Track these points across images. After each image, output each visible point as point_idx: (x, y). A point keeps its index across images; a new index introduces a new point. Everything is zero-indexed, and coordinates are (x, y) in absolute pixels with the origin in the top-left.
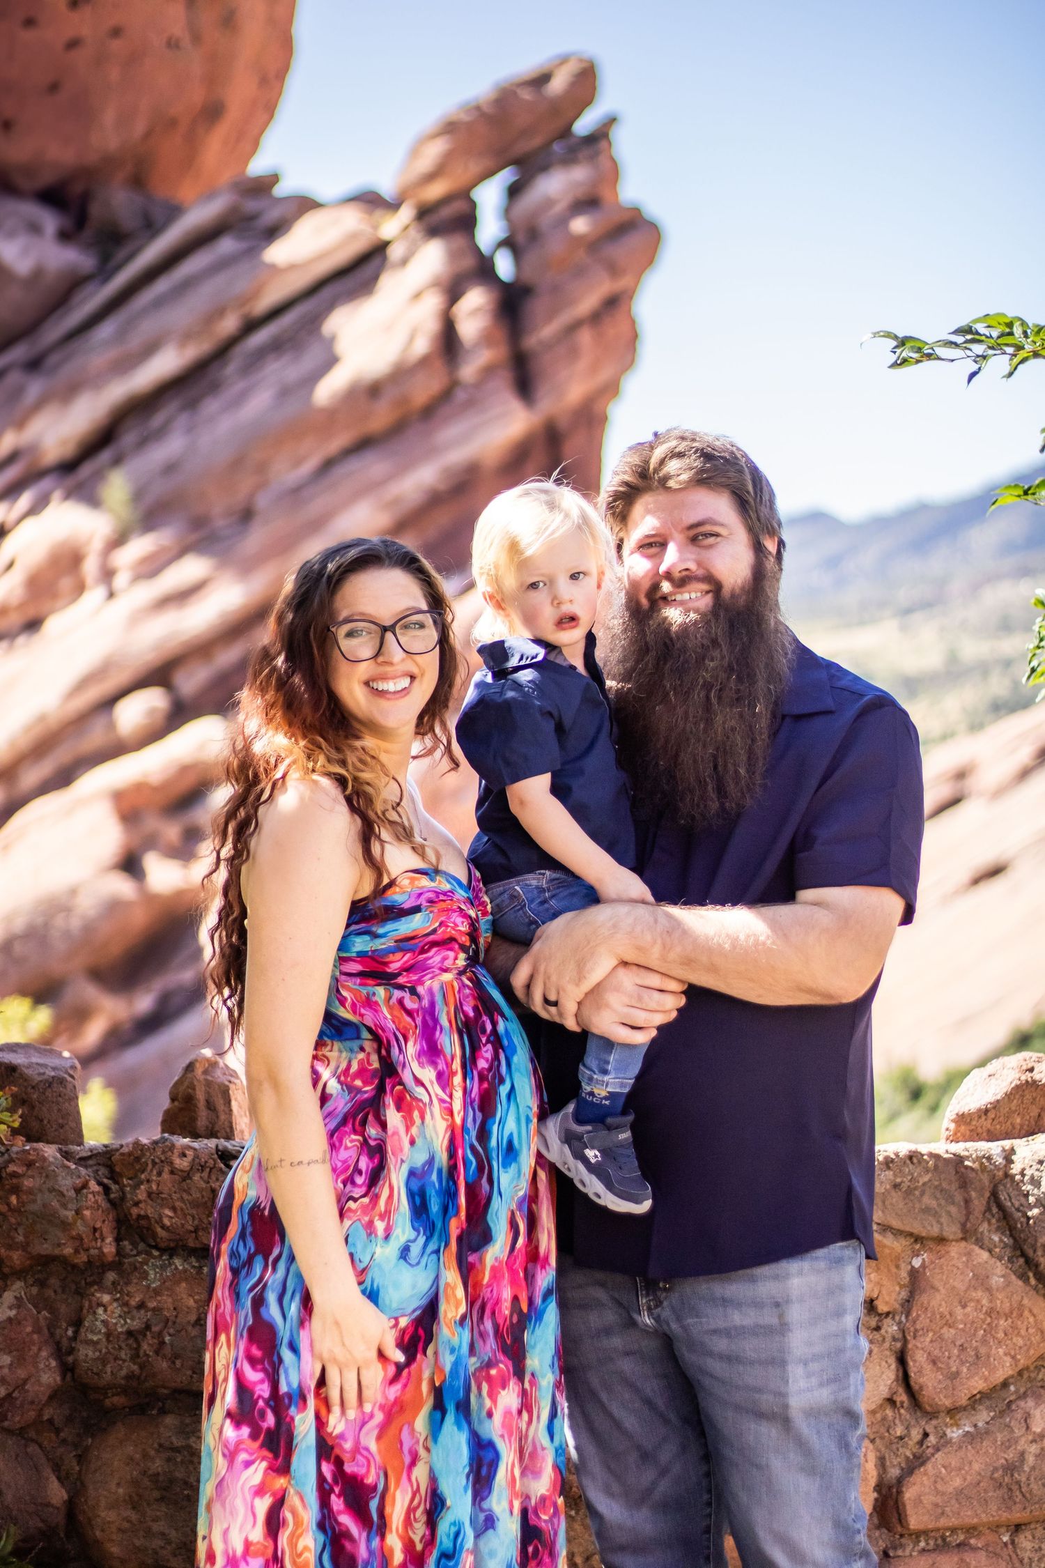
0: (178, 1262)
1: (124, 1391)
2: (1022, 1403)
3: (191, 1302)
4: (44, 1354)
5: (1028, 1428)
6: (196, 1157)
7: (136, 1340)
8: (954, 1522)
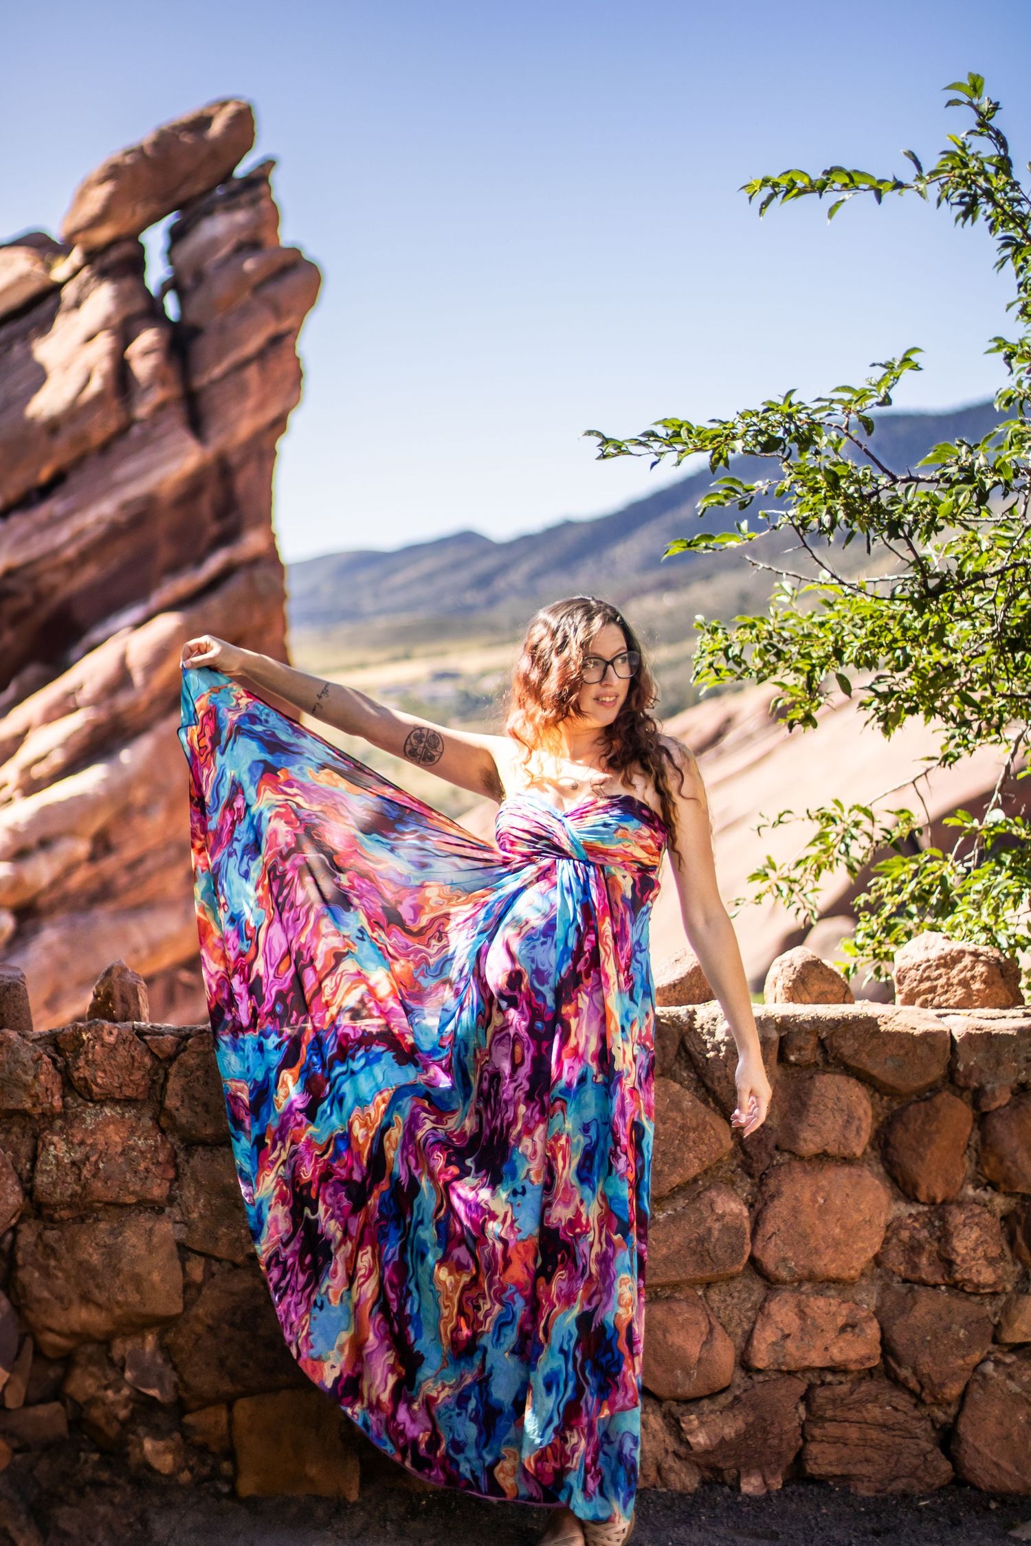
0: (107, 1111)
1: (70, 1206)
2: (708, 1194)
3: (117, 1139)
4: (10, 1182)
5: (713, 1210)
6: (120, 1034)
7: (79, 1169)
8: (664, 1280)
